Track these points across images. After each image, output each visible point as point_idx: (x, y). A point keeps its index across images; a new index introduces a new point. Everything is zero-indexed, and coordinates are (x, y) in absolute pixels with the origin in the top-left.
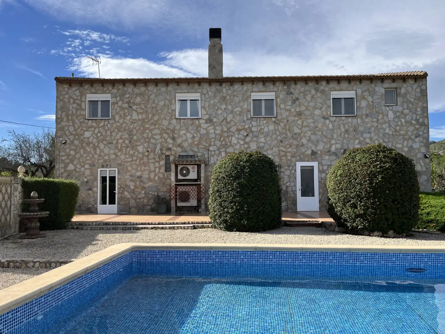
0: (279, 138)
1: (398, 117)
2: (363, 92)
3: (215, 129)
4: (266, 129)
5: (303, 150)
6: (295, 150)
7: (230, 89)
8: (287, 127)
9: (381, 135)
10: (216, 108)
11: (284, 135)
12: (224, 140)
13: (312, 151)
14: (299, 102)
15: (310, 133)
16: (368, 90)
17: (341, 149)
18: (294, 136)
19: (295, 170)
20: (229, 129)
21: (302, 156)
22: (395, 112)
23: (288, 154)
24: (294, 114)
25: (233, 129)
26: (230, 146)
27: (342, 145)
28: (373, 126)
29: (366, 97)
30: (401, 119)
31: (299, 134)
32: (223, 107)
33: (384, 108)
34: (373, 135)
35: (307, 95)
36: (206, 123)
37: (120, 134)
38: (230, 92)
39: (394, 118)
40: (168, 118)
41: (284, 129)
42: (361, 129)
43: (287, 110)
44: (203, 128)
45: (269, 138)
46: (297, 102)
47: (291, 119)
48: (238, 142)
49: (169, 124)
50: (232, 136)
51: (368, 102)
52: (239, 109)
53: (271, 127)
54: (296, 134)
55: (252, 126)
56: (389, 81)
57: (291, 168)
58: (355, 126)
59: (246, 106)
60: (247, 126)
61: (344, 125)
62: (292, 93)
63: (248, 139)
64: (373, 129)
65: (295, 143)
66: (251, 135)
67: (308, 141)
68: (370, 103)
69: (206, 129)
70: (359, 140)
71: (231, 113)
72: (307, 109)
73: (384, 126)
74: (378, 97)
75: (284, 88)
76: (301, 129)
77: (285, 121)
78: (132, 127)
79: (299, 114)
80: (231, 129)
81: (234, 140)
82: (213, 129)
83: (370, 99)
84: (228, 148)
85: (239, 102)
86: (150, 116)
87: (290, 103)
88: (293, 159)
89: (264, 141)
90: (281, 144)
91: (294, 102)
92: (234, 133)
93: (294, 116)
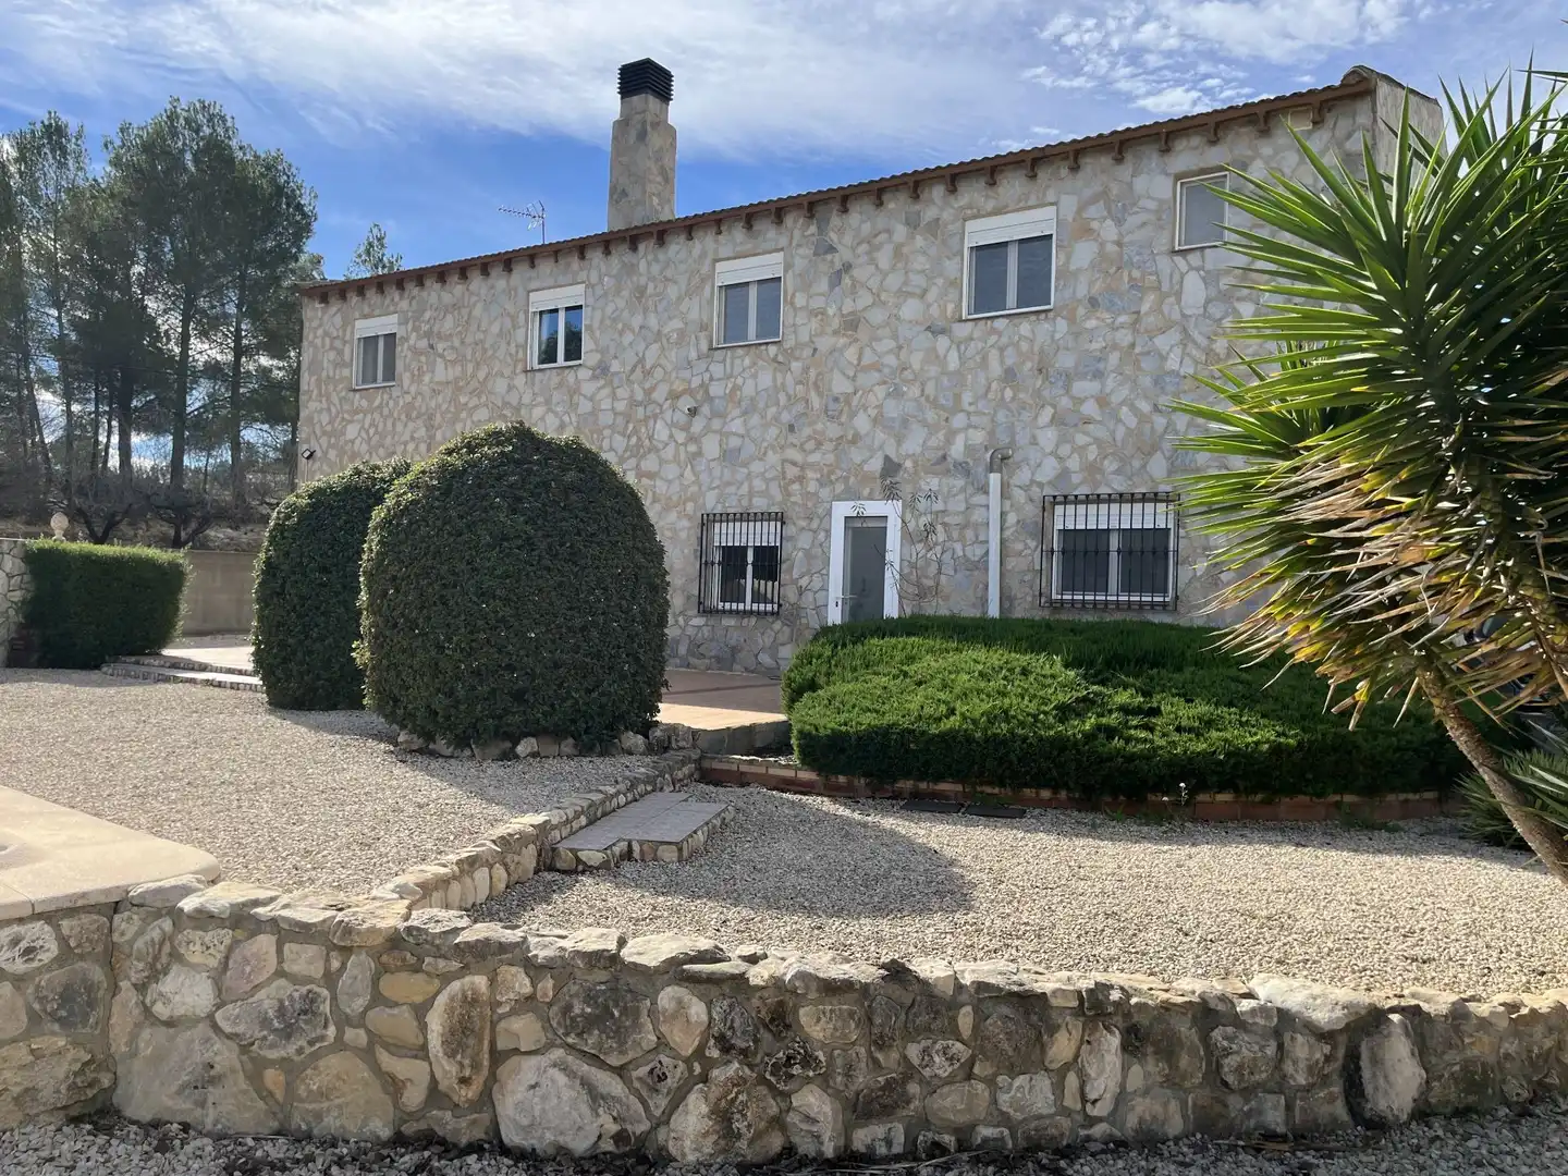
0: (786, 417)
1: (1226, 297)
2: (1081, 209)
3: (614, 397)
4: (749, 390)
5: (856, 455)
6: (830, 458)
7: (656, 260)
8: (813, 373)
9: (1146, 381)
10: (620, 326)
11: (800, 407)
12: (636, 431)
13: (887, 458)
14: (852, 277)
15: (881, 391)
16: (1104, 194)
17: (986, 449)
18: (832, 406)
19: (828, 532)
20: (648, 392)
21: (852, 479)
22: (1210, 278)
23: (810, 474)
24: (836, 323)
25: (660, 394)
26: (650, 451)
27: (992, 434)
28: (1115, 347)
29: (1095, 225)
30: (1238, 305)
31: (848, 398)
32: (637, 321)
33: (1164, 263)
34: (1110, 383)
35: (878, 248)
36: (594, 377)
37: (411, 425)
38: (655, 269)
39: (1208, 301)
40: (507, 372)
41: (801, 382)
42: (1066, 361)
43: (814, 313)
44: (585, 397)
45: (755, 420)
46: (847, 281)
47: (824, 343)
48: (671, 436)
49: (510, 388)
50: (655, 417)
51: (1102, 245)
52: (676, 324)
53: (766, 379)
54: (836, 400)
55: (711, 379)
56: (1196, 141)
57: (815, 525)
58: (1042, 351)
59: (694, 315)
60: (696, 382)
61: (1002, 350)
62: (832, 249)
63: (698, 425)
64: (1114, 358)
65: (833, 431)
66: (705, 410)
67: (875, 421)
68: (1111, 248)
69: (591, 399)
70: (1054, 406)
71: (655, 341)
72: (878, 302)
73: (1162, 342)
74: (1143, 217)
75: (809, 232)
76: (854, 379)
77: (807, 352)
78: (433, 404)
79: (852, 324)
80: (655, 395)
81: (661, 432)
82: (607, 397)
83: (1109, 231)
84: (643, 456)
85: (680, 299)
86: (470, 368)
87: (823, 285)
88: (825, 493)
89: (742, 431)
90: (792, 439)
91: (836, 278)
92: (661, 406)
93: (835, 333)
